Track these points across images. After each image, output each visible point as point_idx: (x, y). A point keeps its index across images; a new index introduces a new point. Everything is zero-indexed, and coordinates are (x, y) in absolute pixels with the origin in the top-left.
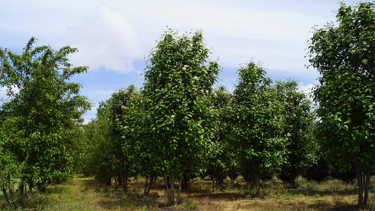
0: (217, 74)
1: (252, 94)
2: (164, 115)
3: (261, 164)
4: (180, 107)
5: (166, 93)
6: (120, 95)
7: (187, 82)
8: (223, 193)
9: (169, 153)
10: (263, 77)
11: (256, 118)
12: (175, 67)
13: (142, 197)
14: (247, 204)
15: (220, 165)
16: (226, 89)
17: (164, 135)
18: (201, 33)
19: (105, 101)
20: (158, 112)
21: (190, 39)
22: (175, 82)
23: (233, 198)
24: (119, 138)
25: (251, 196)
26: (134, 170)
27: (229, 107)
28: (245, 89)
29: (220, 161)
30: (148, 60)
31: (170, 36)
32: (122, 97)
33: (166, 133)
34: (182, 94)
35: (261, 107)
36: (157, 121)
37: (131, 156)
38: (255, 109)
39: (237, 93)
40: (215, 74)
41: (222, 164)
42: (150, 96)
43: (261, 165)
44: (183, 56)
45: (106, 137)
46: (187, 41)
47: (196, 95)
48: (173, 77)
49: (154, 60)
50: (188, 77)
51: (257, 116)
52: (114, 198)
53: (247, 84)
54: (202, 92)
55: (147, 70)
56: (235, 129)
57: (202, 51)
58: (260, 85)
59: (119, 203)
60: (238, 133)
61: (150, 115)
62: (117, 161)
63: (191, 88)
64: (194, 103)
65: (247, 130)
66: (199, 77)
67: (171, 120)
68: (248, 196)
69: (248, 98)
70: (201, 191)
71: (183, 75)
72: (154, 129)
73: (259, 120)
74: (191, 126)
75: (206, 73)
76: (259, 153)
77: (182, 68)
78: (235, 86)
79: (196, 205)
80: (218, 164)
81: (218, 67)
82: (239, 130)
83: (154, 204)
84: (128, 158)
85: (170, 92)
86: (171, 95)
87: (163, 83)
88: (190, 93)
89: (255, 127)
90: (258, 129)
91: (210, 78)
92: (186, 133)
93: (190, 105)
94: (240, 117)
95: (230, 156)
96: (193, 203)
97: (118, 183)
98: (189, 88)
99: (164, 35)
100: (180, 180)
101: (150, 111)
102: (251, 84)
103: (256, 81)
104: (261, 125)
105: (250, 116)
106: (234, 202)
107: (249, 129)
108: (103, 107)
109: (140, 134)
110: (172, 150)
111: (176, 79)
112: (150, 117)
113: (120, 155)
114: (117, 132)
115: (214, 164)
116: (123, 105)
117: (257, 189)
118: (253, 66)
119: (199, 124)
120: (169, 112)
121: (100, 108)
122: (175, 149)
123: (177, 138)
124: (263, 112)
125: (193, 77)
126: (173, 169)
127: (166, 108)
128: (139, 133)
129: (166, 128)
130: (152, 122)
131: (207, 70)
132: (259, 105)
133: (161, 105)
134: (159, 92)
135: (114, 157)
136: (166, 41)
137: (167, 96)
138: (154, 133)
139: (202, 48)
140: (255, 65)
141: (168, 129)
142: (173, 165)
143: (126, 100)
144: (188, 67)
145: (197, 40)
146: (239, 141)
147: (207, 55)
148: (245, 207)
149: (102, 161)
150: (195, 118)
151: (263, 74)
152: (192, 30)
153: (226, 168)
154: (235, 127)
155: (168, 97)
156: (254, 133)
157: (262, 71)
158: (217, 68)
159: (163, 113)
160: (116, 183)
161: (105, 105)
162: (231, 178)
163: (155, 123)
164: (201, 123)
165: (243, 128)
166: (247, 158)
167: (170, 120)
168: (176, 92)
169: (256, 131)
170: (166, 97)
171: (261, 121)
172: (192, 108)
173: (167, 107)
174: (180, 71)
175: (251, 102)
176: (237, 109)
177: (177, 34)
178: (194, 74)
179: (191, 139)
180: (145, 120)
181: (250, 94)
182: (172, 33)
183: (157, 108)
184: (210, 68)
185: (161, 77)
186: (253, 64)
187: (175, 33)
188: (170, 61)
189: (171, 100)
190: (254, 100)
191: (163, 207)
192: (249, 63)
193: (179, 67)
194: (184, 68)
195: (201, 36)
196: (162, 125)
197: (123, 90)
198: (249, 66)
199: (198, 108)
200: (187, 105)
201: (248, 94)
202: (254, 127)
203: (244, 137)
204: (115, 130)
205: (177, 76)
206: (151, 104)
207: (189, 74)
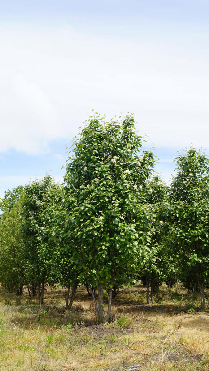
0: (152, 166)
1: (193, 188)
2: (90, 217)
3: (206, 271)
4: (109, 207)
5: (93, 191)
6: (34, 188)
7: (117, 176)
8: (160, 305)
9: (97, 261)
10: (206, 167)
11: (199, 216)
12: (103, 159)
13: (64, 311)
14: (190, 320)
15: (155, 271)
16: (161, 179)
17: (91, 240)
18: (133, 117)
19: (11, 190)
20: (84, 213)
21: (119, 123)
22: (103, 177)
23: (173, 313)
24: (34, 240)
25: (194, 310)
26: (51, 278)
27: (167, 203)
28: (185, 182)
29: (156, 266)
30: (71, 151)
31: (97, 122)
32: (36, 190)
33: (94, 238)
34: (111, 192)
35: (204, 203)
36: (82, 225)
37: (48, 260)
38: (198, 206)
39: (175, 186)
40: (149, 166)
41: (158, 270)
42: (73, 194)
43: (206, 273)
44: (112, 146)
45: (17, 238)
46: (116, 126)
47: (128, 192)
48: (100, 171)
49: (77, 150)
50: (118, 170)
51: (200, 214)
52: (29, 313)
53: (187, 176)
54: (134, 189)
55: (70, 162)
56: (174, 229)
57: (134, 139)
58: (203, 176)
59: (37, 320)
60: (178, 234)
61: (74, 216)
62: (31, 267)
63: (122, 184)
64: (125, 202)
65: (188, 231)
66: (132, 171)
67: (99, 223)
68: (191, 310)
69: (189, 192)
70: (132, 303)
71: (112, 168)
72: (79, 233)
73: (202, 218)
74: (123, 229)
75: (140, 165)
76: (204, 258)
77: (110, 159)
78: (172, 177)
79: (130, 323)
80: (153, 269)
81: (153, 157)
82: (178, 231)
83: (80, 322)
84: (45, 263)
85: (98, 189)
86: (99, 193)
87: (89, 178)
88: (121, 190)
89: (198, 228)
90: (202, 230)
91: (144, 172)
92: (117, 238)
93: (121, 205)
94: (180, 215)
95: (168, 260)
96: (126, 320)
97: (31, 292)
98: (120, 184)
99: (89, 120)
100: (110, 293)
101: (74, 212)
102: (192, 175)
103: (198, 172)
104: (205, 225)
105: (192, 214)
106: (174, 317)
107: (191, 229)
108: (9, 197)
109: (63, 239)
110: (101, 258)
111: (104, 173)
112: (75, 219)
113: (34, 259)
114: (31, 233)
115: (148, 270)
116: (38, 200)
117: (201, 301)
118: (194, 153)
119: (133, 228)
120: (97, 213)
121: (6, 198)
122: (104, 257)
123: (106, 244)
124: (207, 209)
125: (124, 171)
126: (103, 280)
127: (93, 208)
128: (61, 237)
129: (93, 232)
130: (77, 225)
131: (140, 162)
132: (203, 201)
133: (87, 205)
134: (84, 189)
135: (27, 262)
136: (92, 127)
137: (93, 194)
138: (79, 237)
139: (134, 136)
140: (196, 152)
141: (96, 234)
142: (102, 276)
143: (41, 193)
144: (118, 158)
145: (128, 125)
146: (179, 244)
147: (140, 143)
148: (187, 324)
149: (12, 267)
150: (128, 220)
151: (207, 163)
152: (122, 113)
153: (163, 275)
154: (174, 227)
155: (95, 195)
156: (197, 235)
157: (205, 159)
158: (153, 159)
159: (89, 215)
160: (30, 293)
161: (12, 194)
162: (167, 284)
163: (80, 225)
164: (135, 227)
165: (184, 228)
166: (189, 264)
167: (97, 222)
168: (105, 189)
169: (199, 232)
170: (93, 196)
171: (205, 219)
172: (124, 207)
173: (95, 208)
174: (109, 163)
175: (193, 197)
176: (176, 206)
177: (104, 118)
178: (125, 167)
179: (123, 245)
180: (68, 223)
181: (191, 188)
182: (99, 118)
183: (82, 209)
184: (144, 160)
185: (86, 171)
186: (194, 151)
187: (102, 118)
188: (97, 152)
189: (98, 199)
190: (196, 194)
191: (91, 325)
192: (189, 149)
193: (107, 159)
194: (113, 160)
195: (132, 120)
196: (88, 229)
197: (37, 181)
198: (189, 154)
199: (131, 207)
200: (117, 205)
201: (189, 188)
202: (196, 227)
203: (185, 239)
204: (28, 230)
205: (105, 170)
206: (75, 204)
207: (120, 167)
